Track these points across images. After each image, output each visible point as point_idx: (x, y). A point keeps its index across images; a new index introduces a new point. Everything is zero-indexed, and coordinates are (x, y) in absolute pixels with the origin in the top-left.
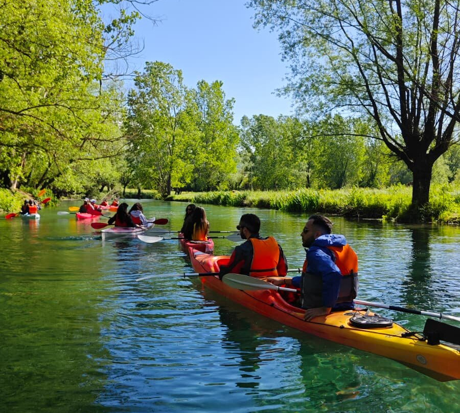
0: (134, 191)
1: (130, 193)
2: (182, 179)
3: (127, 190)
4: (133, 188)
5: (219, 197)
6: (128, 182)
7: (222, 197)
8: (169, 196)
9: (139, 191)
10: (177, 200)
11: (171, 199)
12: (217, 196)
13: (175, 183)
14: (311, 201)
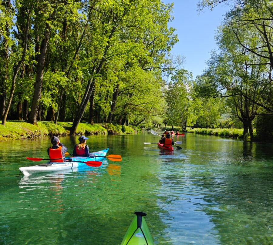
0: (170, 127)
1: (168, 128)
2: (192, 122)
3: (167, 126)
4: (170, 125)
5: (204, 131)
6: (167, 123)
7: (205, 131)
8: (186, 130)
9: (173, 127)
10: (189, 132)
11: (186, 132)
12: (203, 130)
13: (189, 124)
14: (227, 133)
